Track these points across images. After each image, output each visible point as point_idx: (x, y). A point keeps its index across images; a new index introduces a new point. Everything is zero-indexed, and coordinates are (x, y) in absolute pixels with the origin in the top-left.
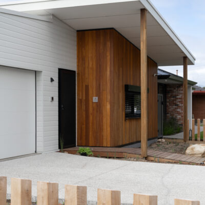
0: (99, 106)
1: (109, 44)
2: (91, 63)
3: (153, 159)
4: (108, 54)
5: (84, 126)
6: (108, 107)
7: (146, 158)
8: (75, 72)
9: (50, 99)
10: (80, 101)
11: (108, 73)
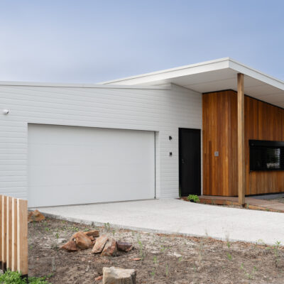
0: (219, 159)
1: (227, 104)
2: (213, 122)
3: (250, 206)
4: (226, 113)
5: (208, 178)
6: (227, 160)
7: (244, 206)
8: (200, 130)
9: (169, 154)
10: (205, 155)
11: (227, 130)
